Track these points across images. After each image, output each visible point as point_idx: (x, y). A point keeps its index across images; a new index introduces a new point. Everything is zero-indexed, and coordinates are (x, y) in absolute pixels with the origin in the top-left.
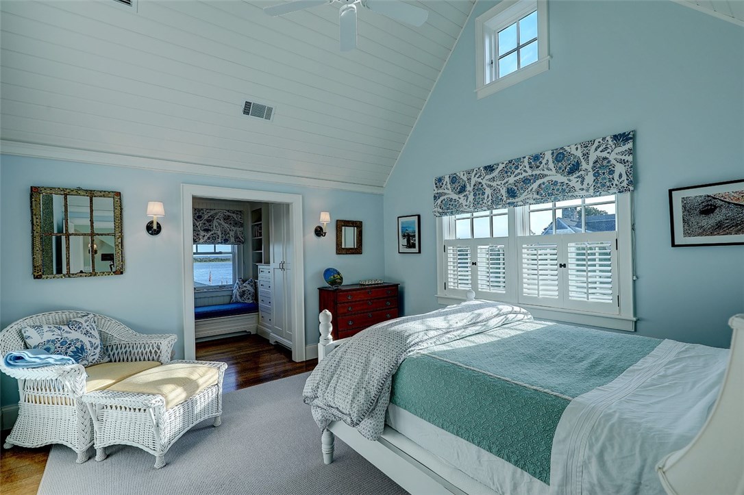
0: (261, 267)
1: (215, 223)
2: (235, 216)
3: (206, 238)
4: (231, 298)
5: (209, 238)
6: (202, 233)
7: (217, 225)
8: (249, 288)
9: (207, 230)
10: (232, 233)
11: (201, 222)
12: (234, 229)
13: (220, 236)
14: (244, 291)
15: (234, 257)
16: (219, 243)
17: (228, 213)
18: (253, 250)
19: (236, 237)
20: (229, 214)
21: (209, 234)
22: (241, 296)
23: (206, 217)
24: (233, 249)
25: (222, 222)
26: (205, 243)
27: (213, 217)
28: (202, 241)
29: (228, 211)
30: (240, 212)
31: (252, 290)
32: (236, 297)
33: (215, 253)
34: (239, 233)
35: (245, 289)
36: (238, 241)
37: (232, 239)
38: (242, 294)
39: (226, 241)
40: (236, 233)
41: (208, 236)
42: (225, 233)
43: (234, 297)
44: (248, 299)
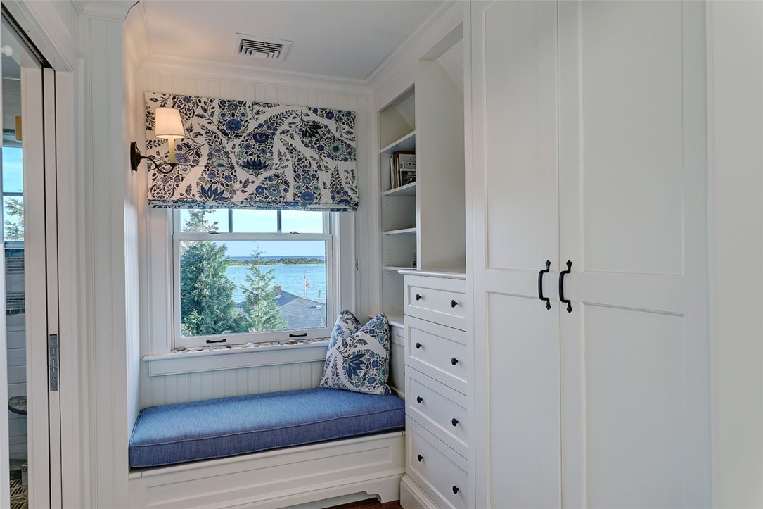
0: (413, 280)
1: (278, 145)
2: (332, 124)
3: (251, 188)
4: (322, 373)
5: (260, 190)
6: (242, 174)
7: (283, 150)
8: (376, 346)
9: (255, 166)
10: (324, 177)
11: (238, 141)
12: (332, 164)
13: (292, 183)
14: (358, 356)
15: (330, 247)
16: (287, 205)
17: (313, 118)
18: (385, 227)
19: (337, 190)
20: (318, 119)
21: (262, 177)
22: (350, 372)
23: (252, 126)
24: (327, 223)
25: (297, 142)
26: (250, 203)
27: (272, 124)
28: (239, 197)
29: (315, 111)
30: (348, 114)
31: (384, 353)
32: (335, 374)
33: (279, 236)
34: (342, 175)
35: (361, 347)
36: (344, 200)
37: (326, 195)
38: (355, 364)
39: (307, 200)
40: (335, 176)
41: (258, 183)
42: (305, 174)
43: (328, 374)
44: (372, 381)
